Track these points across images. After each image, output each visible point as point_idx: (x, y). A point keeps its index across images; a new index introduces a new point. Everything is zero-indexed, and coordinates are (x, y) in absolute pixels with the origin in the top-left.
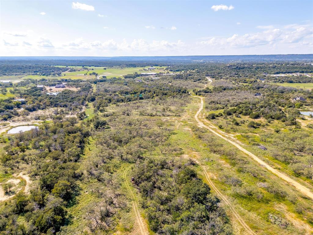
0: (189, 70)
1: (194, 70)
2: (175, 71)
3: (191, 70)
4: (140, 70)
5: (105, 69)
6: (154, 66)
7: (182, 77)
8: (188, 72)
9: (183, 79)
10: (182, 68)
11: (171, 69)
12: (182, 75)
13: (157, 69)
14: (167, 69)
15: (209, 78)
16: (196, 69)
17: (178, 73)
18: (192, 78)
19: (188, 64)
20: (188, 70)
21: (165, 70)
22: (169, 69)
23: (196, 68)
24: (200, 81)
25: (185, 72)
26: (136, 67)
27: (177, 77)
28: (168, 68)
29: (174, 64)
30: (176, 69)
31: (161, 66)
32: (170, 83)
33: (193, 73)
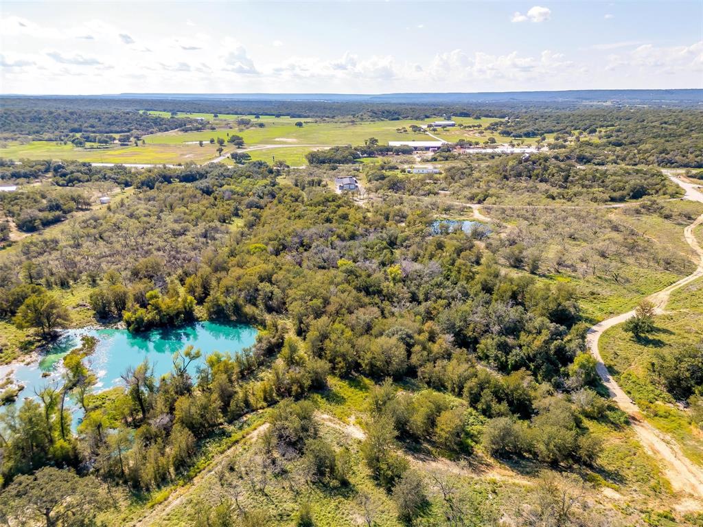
0: (576, 132)
1: (595, 131)
2: (520, 136)
3: (581, 134)
4: (398, 130)
5: (300, 124)
6: (455, 115)
7: (546, 169)
8: (571, 142)
9: (546, 181)
10: (547, 124)
11: (508, 129)
12: (546, 159)
13: (461, 125)
14: (493, 128)
15: (678, 175)
16: (603, 130)
17: (529, 148)
18: (594, 179)
19: (568, 112)
20: (570, 134)
21: (486, 129)
22: (501, 128)
23: (602, 126)
24: (645, 200)
25: (557, 139)
26: (398, 119)
27: (521, 167)
28: (496, 124)
29: (524, 110)
30: (525, 127)
31: (478, 118)
32: (480, 202)
33: (597, 146)
